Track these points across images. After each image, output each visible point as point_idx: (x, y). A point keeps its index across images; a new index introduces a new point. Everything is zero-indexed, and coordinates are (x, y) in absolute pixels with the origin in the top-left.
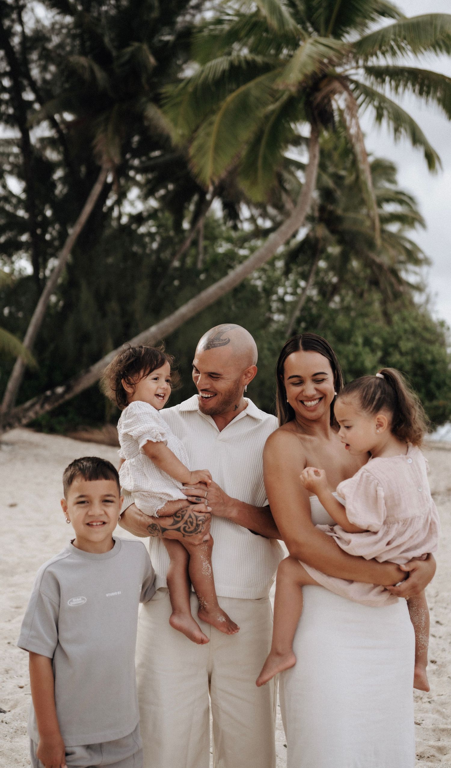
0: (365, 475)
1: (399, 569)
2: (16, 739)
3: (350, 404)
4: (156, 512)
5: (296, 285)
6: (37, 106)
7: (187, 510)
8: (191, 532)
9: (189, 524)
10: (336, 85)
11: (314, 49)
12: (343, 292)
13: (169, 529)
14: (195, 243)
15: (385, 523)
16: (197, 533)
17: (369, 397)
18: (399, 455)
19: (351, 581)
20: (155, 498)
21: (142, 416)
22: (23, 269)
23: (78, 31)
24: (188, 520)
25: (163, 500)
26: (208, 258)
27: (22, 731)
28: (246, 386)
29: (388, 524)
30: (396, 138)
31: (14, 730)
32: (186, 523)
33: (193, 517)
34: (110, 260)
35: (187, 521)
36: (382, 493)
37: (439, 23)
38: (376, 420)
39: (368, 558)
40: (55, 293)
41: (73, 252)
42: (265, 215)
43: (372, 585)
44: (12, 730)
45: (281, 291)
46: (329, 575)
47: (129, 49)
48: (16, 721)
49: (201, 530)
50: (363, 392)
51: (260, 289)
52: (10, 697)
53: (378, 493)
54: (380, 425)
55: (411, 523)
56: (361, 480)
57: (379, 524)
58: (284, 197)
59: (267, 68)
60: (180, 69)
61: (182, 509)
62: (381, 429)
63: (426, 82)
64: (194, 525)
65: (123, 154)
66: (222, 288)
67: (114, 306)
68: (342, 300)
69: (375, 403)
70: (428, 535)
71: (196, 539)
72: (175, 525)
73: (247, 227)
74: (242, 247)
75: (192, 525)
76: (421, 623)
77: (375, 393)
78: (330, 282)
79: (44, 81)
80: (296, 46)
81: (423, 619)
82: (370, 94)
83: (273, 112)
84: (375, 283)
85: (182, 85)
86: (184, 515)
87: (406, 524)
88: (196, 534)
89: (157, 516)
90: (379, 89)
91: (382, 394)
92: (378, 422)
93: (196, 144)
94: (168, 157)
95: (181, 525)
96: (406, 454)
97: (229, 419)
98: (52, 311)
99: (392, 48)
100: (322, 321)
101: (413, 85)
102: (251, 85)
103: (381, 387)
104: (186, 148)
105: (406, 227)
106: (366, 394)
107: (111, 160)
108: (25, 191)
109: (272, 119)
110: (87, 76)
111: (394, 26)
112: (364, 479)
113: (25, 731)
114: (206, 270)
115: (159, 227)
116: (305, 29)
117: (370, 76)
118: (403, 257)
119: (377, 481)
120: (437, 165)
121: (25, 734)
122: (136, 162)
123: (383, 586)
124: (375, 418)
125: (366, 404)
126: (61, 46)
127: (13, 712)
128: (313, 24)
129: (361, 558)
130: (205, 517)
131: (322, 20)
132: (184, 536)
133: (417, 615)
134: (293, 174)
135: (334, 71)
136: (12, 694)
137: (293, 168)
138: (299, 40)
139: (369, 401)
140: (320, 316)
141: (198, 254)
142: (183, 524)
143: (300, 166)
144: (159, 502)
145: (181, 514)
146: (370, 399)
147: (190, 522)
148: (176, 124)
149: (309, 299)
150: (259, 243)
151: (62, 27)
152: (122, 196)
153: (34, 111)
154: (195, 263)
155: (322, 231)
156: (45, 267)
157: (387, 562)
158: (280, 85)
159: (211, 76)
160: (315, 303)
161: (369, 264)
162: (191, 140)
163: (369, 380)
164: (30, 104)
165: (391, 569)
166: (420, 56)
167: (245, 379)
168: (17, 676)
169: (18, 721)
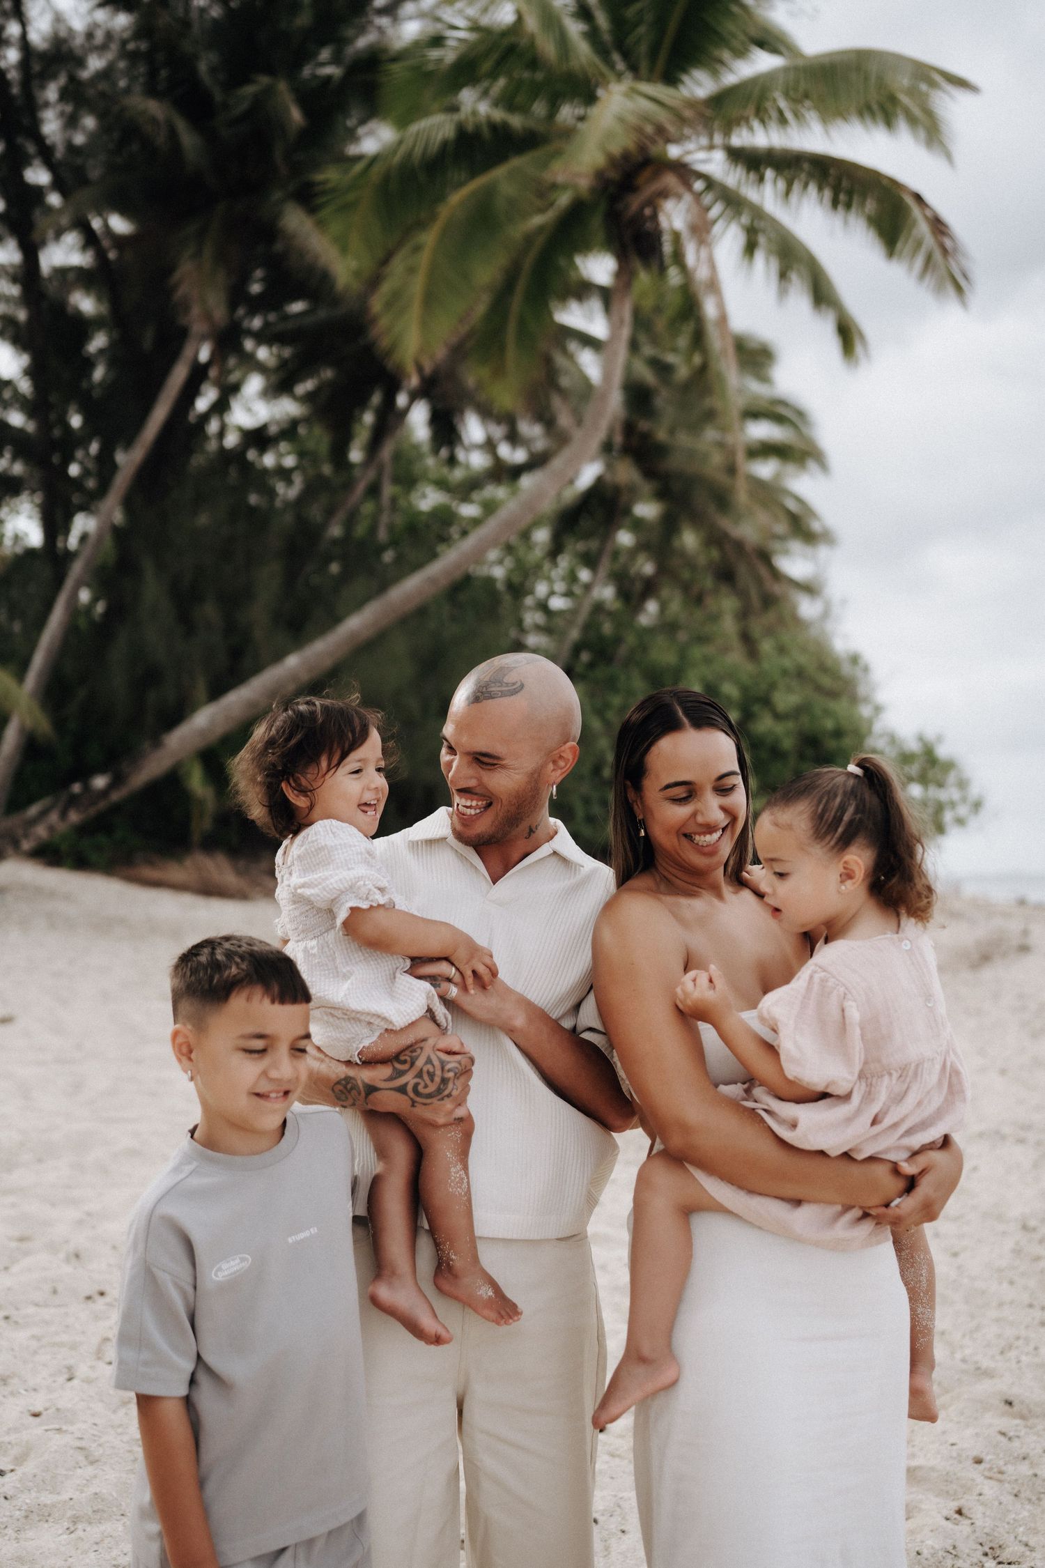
0: (817, 977)
1: (896, 1170)
2: (27, 1532)
3: (789, 827)
4: (356, 1053)
5: (572, 578)
6: (54, 199)
7: (422, 1048)
8: (430, 1096)
9: (426, 1077)
10: (670, 180)
11: (630, 105)
12: (665, 592)
13: (381, 1087)
14: (374, 490)
15: (861, 1076)
16: (442, 1099)
17: (830, 815)
18: (885, 934)
19: (797, 1202)
20: (358, 1023)
21: (340, 851)
22: (20, 534)
23: (144, 46)
24: (425, 1069)
25: (376, 1027)
26: (399, 520)
27: (41, 1513)
28: (555, 786)
29: (867, 1079)
30: (783, 292)
31: (23, 1513)
32: (419, 1075)
33: (436, 1063)
34: (203, 520)
35: (421, 1070)
36: (854, 1014)
37: (873, 68)
38: (841, 865)
39: (834, 1153)
40: (88, 585)
41: (128, 503)
42: (513, 438)
43: (839, 1208)
44: (18, 1513)
45: (541, 589)
46: (751, 1192)
47: (249, 90)
48: (26, 1491)
49: (451, 1092)
50: (818, 805)
51: (500, 586)
52: (12, 1438)
53: (847, 1013)
54: (848, 875)
55: (916, 1074)
56: (809, 988)
57: (850, 1077)
58: (557, 402)
59: (529, 141)
60: (352, 136)
61: (411, 1046)
62: (849, 883)
63: (845, 183)
64: (437, 1079)
65: (233, 305)
66: (432, 581)
67: (209, 611)
68: (663, 607)
69: (840, 830)
70: (946, 1100)
71: (441, 1112)
72: (395, 1078)
73: (478, 461)
74: (466, 499)
75: (432, 1081)
76: (920, 1281)
77: (842, 809)
78: (640, 576)
79: (71, 148)
80: (590, 98)
81: (924, 1275)
82: (734, 202)
83: (541, 229)
84: (726, 575)
85: (359, 167)
86: (417, 1057)
87: (906, 1076)
88: (439, 1100)
89: (358, 1062)
90: (751, 193)
91: (856, 811)
92: (845, 868)
93: (386, 288)
94: (322, 314)
95: (409, 1079)
96: (897, 933)
97: (516, 856)
98: (82, 623)
99: (781, 113)
100: (623, 651)
101: (820, 189)
102: (499, 173)
103: (856, 797)
104: (364, 298)
105: (790, 468)
106: (824, 811)
107: (208, 316)
108: (30, 372)
109: (540, 241)
110: (161, 139)
111: (786, 70)
112: (816, 987)
113: (47, 1514)
114: (394, 543)
115: (301, 454)
116: (612, 66)
117: (736, 166)
118: (781, 528)
119: (842, 989)
120: (858, 349)
121: (47, 1521)
122: (257, 323)
123: (861, 1207)
124: (839, 861)
125: (823, 831)
126: (106, 74)
127: (20, 1471)
128: (626, 55)
129: (822, 1153)
130: (459, 1063)
131: (643, 49)
132: (413, 1106)
133: (912, 1266)
134: (571, 357)
135: (665, 154)
136: (16, 1430)
137: (573, 346)
138: (597, 86)
139: (830, 825)
140: (618, 640)
141: (379, 510)
142: (414, 1078)
143: (588, 341)
144: (366, 1031)
145: (410, 1057)
146: (832, 822)
147: (428, 1072)
148: (344, 250)
149: (599, 608)
150: (498, 492)
151: (109, 35)
152: (229, 391)
153: (49, 210)
154: (373, 529)
155: (626, 473)
156: (67, 531)
157: (872, 1159)
158: (558, 172)
159: (418, 151)
160: (610, 614)
161: (716, 539)
162: (374, 282)
163: (833, 779)
164: (37, 193)
165: (881, 1171)
166: (834, 133)
167: (552, 772)
168: (26, 1390)
169: (32, 1491)
